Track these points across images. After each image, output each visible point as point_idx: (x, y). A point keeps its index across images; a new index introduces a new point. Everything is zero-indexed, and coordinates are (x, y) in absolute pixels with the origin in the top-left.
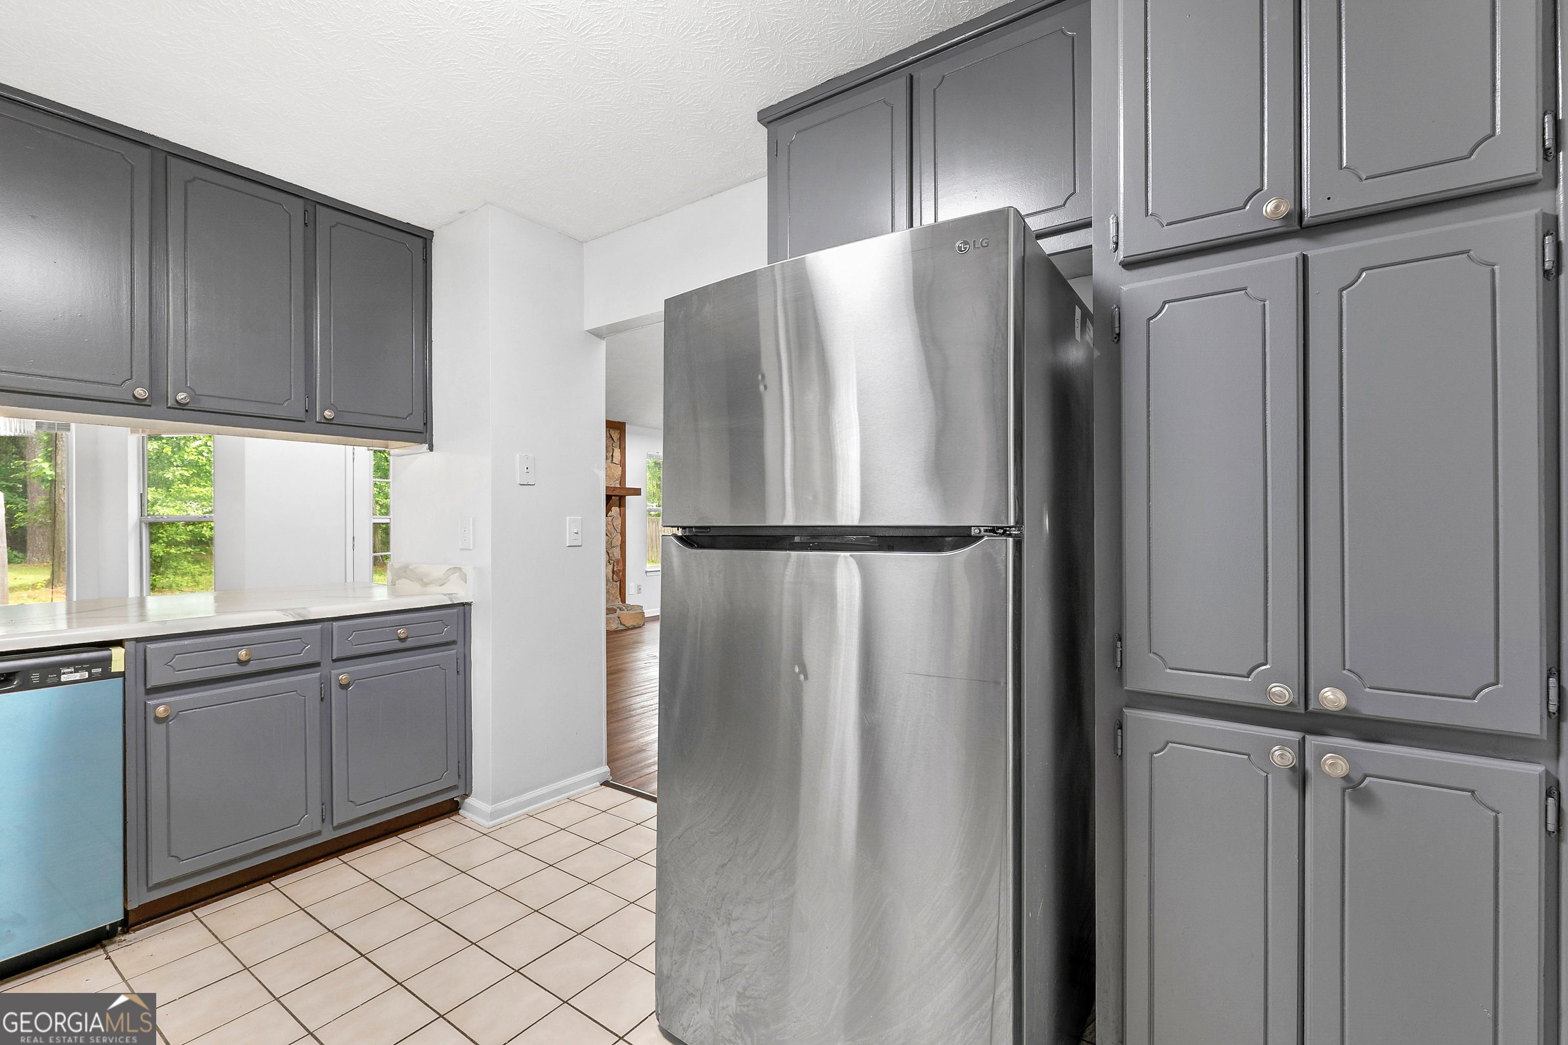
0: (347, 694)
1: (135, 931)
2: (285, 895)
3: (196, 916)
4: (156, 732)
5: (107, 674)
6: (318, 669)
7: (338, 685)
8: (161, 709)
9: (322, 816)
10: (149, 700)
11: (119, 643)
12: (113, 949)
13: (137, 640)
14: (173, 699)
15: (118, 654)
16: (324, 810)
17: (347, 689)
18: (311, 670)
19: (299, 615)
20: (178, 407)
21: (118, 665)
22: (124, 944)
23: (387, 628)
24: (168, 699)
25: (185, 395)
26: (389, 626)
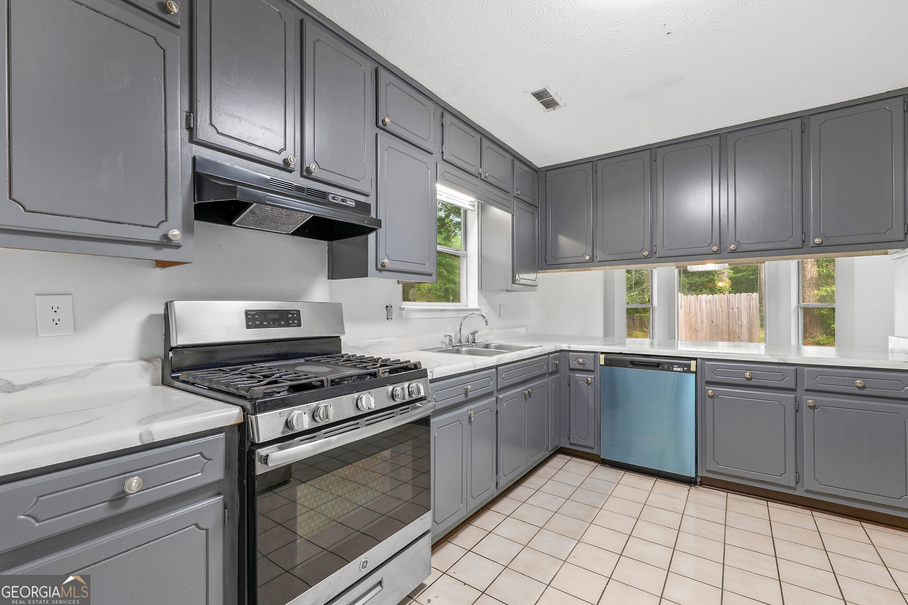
0: (814, 412)
1: (703, 487)
2: (768, 510)
3: (727, 496)
4: (709, 401)
5: (689, 371)
6: (794, 392)
7: (808, 406)
8: (711, 391)
9: (796, 480)
10: (707, 386)
11: (695, 359)
12: (693, 489)
13: (702, 359)
14: (715, 389)
15: (693, 363)
16: (797, 476)
17: (814, 410)
18: (791, 392)
19: (781, 359)
20: (732, 252)
21: (693, 368)
22: (697, 489)
23: (847, 378)
24: (713, 388)
25: (734, 245)
26: (848, 376)
